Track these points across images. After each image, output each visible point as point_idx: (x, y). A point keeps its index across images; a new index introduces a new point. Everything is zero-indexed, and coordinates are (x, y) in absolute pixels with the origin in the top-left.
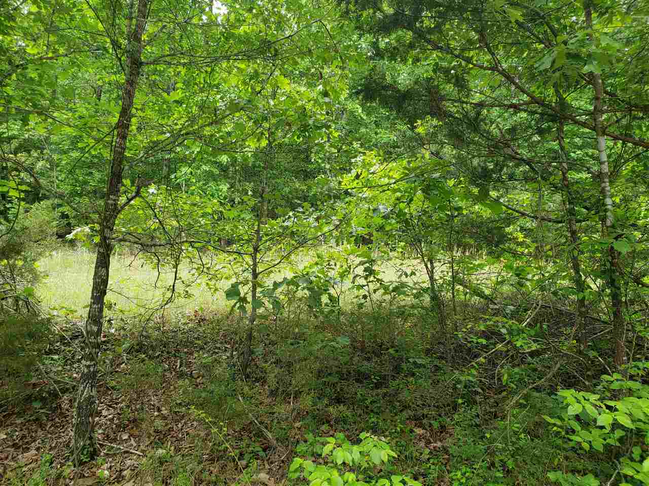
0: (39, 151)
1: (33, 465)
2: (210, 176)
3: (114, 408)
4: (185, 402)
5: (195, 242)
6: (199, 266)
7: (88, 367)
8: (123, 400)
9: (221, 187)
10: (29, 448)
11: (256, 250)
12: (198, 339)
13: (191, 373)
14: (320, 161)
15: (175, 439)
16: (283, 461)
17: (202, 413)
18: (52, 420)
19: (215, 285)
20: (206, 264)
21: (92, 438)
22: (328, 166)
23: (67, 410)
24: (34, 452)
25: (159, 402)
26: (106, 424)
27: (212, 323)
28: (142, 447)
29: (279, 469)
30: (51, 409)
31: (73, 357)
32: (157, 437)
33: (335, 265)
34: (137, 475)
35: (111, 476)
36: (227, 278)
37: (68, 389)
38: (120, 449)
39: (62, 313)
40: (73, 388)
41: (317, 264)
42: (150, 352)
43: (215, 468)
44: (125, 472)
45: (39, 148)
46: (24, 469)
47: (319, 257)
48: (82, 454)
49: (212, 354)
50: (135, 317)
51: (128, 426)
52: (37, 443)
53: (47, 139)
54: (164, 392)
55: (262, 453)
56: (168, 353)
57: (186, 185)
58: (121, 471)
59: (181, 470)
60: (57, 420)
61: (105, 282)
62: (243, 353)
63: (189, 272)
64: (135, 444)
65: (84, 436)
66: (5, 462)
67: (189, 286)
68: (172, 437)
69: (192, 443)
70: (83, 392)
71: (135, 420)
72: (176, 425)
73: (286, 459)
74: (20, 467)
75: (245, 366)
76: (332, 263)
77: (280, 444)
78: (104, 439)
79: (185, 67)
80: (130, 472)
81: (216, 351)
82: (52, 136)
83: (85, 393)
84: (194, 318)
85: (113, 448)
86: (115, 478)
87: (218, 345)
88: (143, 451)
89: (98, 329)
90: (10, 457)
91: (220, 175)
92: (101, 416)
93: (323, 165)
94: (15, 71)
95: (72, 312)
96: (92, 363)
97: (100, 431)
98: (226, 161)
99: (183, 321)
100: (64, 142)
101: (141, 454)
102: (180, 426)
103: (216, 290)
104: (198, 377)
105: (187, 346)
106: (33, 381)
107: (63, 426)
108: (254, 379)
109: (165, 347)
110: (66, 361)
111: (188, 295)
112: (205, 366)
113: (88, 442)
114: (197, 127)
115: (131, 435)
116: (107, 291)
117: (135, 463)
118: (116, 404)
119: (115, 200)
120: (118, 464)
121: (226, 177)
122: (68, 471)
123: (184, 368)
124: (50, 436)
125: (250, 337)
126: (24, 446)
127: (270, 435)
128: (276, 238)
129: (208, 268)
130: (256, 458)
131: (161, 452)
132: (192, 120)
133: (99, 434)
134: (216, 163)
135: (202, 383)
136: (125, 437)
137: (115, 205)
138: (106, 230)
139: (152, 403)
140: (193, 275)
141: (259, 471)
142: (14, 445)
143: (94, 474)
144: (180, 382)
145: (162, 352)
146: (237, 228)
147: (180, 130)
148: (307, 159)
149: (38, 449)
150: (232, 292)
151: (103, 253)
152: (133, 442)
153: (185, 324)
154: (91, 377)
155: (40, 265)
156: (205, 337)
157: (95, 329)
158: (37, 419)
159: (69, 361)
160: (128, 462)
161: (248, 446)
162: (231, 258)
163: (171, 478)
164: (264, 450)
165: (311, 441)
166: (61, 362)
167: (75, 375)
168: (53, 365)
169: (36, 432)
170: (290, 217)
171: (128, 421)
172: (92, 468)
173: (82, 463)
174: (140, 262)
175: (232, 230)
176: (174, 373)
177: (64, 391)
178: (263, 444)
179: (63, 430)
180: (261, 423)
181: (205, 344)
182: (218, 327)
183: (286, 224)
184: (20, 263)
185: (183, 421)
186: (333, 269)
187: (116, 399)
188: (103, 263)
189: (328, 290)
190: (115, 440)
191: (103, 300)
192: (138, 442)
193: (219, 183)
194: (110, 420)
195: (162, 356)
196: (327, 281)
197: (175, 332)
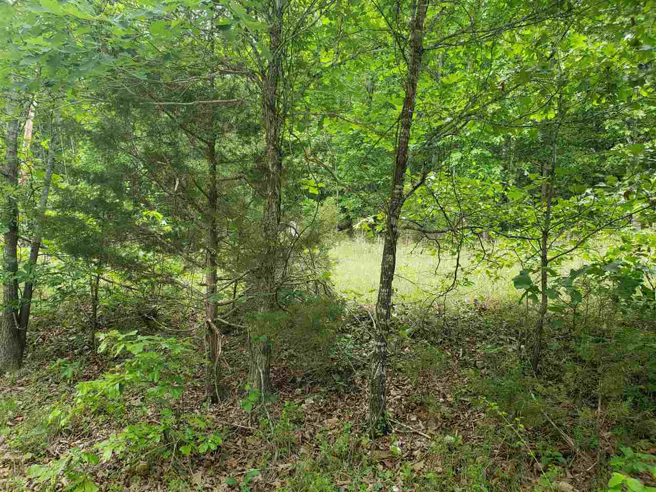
0: (323, 153)
1: (336, 431)
2: (482, 159)
3: (401, 389)
4: (470, 392)
5: (476, 227)
6: (479, 252)
7: (379, 347)
8: (409, 383)
9: (493, 170)
10: (332, 415)
11: (546, 234)
12: (479, 328)
13: (475, 363)
14: (617, 128)
15: (462, 428)
16: (589, 473)
17: (495, 405)
18: (348, 393)
19: (495, 273)
20: (487, 250)
21: (384, 415)
22: (628, 133)
23: (360, 385)
24: (335, 419)
25: (444, 389)
26: (395, 403)
27: (493, 313)
28: (430, 431)
29: (584, 481)
30: (346, 382)
31: (362, 337)
32: (444, 424)
33: (649, 250)
34: (427, 457)
35: (403, 454)
36: (508, 266)
37: (359, 367)
38: (409, 429)
39: (351, 296)
40: (364, 365)
41: (622, 249)
42: (432, 338)
43: (509, 466)
44: (416, 452)
45: (322, 151)
46: (330, 433)
47: (624, 241)
48: (377, 428)
49: (496, 345)
50: (415, 303)
51: (415, 408)
52: (338, 411)
53: (329, 141)
54: (448, 379)
55: (561, 459)
56: (450, 340)
57: (456, 171)
58: (412, 450)
59: (471, 460)
60: (352, 393)
61: (392, 268)
62: (532, 348)
63: (469, 259)
64: (423, 427)
65: (378, 412)
66: (314, 424)
67: (469, 273)
68: (459, 425)
69: (481, 435)
70: (375, 370)
71: (421, 404)
72: (463, 414)
73: (592, 471)
74: (326, 430)
75: (536, 361)
76: (645, 248)
77: (584, 452)
78: (394, 417)
79: (465, 47)
80: (420, 453)
81: (501, 342)
82: (333, 138)
83: (377, 372)
84: (474, 307)
85: (402, 427)
86: (408, 456)
87: (502, 337)
88: (431, 435)
89: (387, 312)
90: (318, 421)
91: (493, 157)
92: (390, 395)
93: (621, 132)
94: (312, 81)
95: (360, 295)
96: (383, 344)
97: (391, 410)
98: (499, 141)
99: (462, 309)
100: (343, 143)
101: (430, 437)
102: (466, 415)
103: (497, 278)
104: (483, 368)
105: (469, 336)
106: (332, 356)
107: (358, 400)
108: (546, 376)
109: (446, 334)
110: (356, 341)
111: (467, 283)
112: (488, 357)
113: (381, 418)
114: (478, 107)
115: (419, 418)
116: (394, 276)
117: (424, 445)
118: (404, 385)
119: (400, 189)
120: (409, 444)
121: (499, 158)
122: (365, 441)
123: (467, 357)
124: (347, 407)
125: (540, 330)
126: (328, 413)
127: (571, 442)
128: (570, 220)
129: (489, 255)
130: (555, 463)
131: (449, 438)
132: (474, 100)
133: (390, 412)
134: (488, 144)
135: (488, 375)
136: (414, 419)
137: (401, 194)
138: (392, 218)
139: (437, 389)
140: (473, 262)
141: (559, 480)
142: (320, 410)
143: (388, 449)
144: (464, 372)
145: (444, 340)
146: (523, 211)
147: (463, 112)
148: (599, 128)
149: (339, 417)
150: (521, 280)
151: (390, 240)
152: (420, 424)
153: (465, 312)
154: (382, 357)
155: (332, 253)
156: (488, 328)
157: (384, 312)
158: (337, 390)
159: (360, 341)
160: (418, 444)
161: (545, 448)
162: (515, 244)
163: (461, 466)
164: (565, 456)
165: (629, 455)
166: (352, 341)
167: (364, 354)
168: (347, 343)
169: (337, 401)
170: (587, 195)
171: (415, 403)
172: (385, 443)
173: (376, 437)
174: (420, 249)
175: (516, 213)
176: (457, 361)
177: (357, 368)
178: (563, 449)
179: (358, 403)
180: (559, 425)
181: (488, 334)
182: (500, 318)
183: (582, 202)
184: (317, 251)
185: (470, 411)
186: (645, 256)
187: (402, 381)
188: (390, 250)
189: (642, 281)
190: (404, 420)
191: (391, 284)
192: (426, 425)
193: (492, 165)
194: (398, 400)
195: (444, 343)
196: (639, 269)
197: (456, 320)
